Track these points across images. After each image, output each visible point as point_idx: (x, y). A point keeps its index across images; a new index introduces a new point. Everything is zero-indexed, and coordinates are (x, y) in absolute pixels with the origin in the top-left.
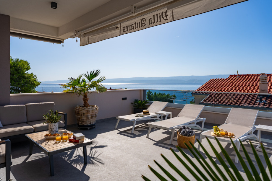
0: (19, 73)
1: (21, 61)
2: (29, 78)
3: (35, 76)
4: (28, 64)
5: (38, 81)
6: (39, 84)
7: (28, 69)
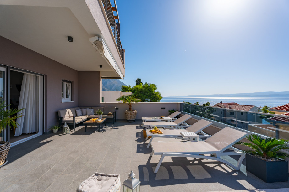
0: (150, 92)
1: (152, 84)
2: (156, 94)
3: (160, 93)
4: (155, 86)
5: (161, 96)
6: (162, 98)
7: (155, 89)
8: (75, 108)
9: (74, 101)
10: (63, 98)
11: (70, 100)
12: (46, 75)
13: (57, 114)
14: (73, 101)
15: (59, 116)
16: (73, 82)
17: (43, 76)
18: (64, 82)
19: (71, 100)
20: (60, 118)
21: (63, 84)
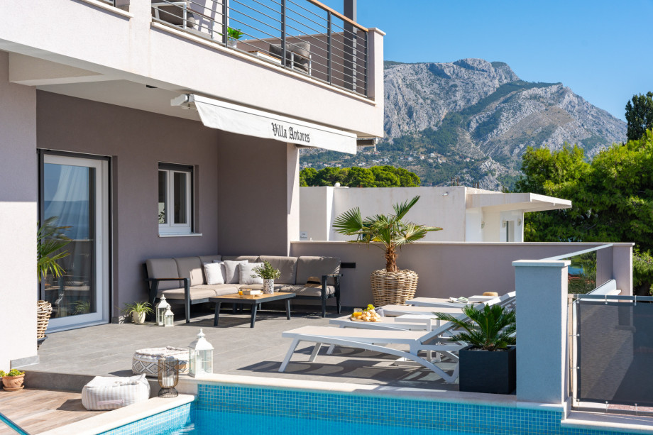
8: (202, 258)
9: (201, 235)
10: (166, 222)
11: (190, 229)
12: (115, 157)
13: (144, 268)
14: (197, 232)
15: (149, 277)
16: (197, 166)
17: (109, 159)
18: (168, 171)
19: (192, 231)
20: (150, 283)
21: (162, 177)
